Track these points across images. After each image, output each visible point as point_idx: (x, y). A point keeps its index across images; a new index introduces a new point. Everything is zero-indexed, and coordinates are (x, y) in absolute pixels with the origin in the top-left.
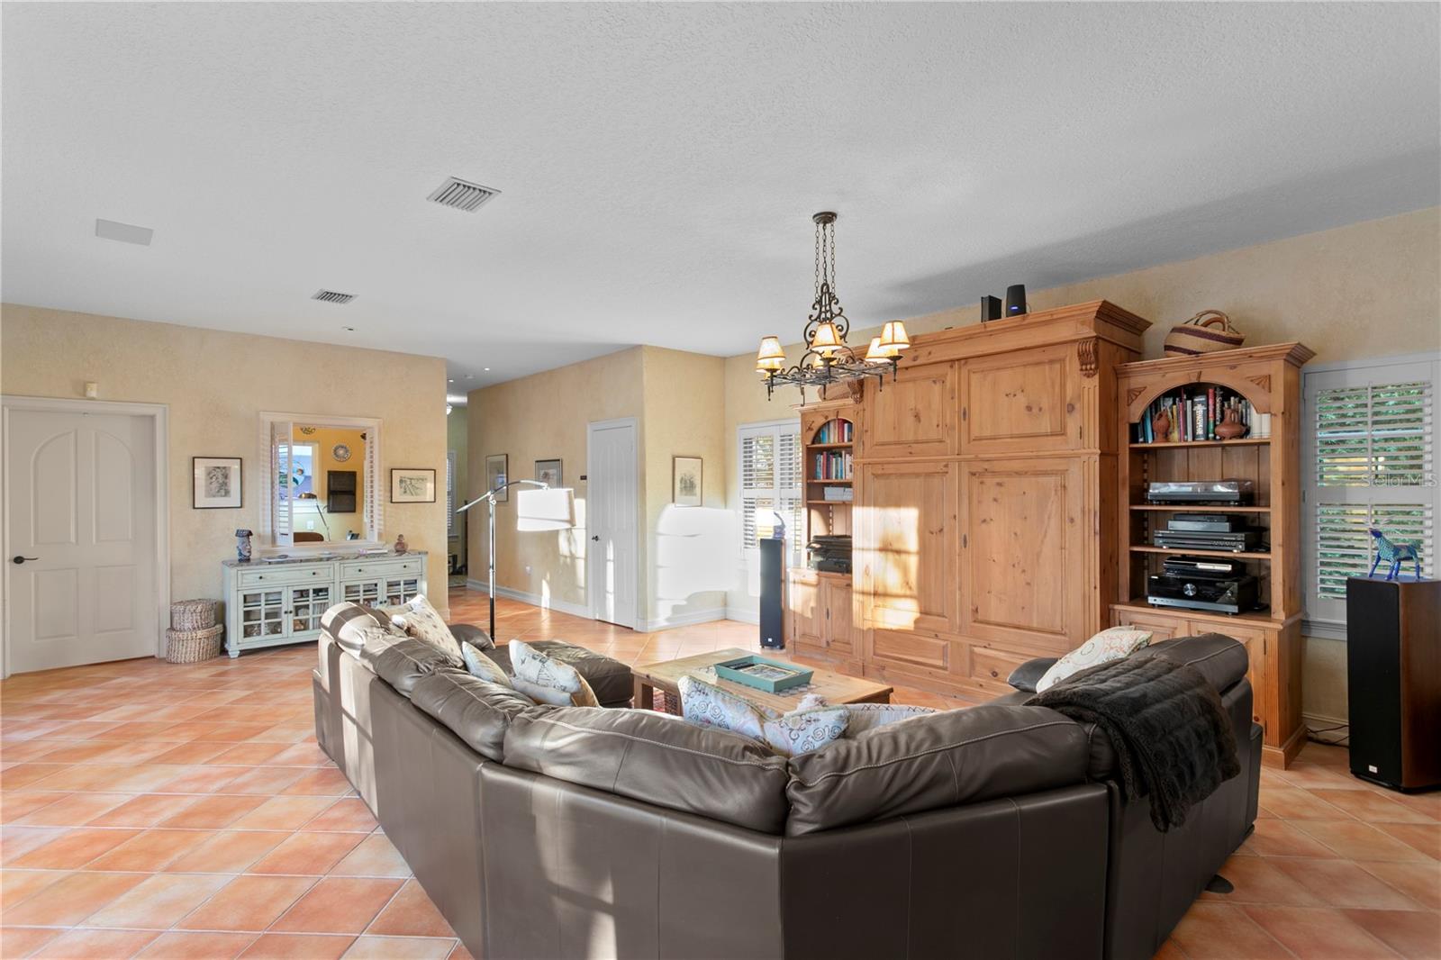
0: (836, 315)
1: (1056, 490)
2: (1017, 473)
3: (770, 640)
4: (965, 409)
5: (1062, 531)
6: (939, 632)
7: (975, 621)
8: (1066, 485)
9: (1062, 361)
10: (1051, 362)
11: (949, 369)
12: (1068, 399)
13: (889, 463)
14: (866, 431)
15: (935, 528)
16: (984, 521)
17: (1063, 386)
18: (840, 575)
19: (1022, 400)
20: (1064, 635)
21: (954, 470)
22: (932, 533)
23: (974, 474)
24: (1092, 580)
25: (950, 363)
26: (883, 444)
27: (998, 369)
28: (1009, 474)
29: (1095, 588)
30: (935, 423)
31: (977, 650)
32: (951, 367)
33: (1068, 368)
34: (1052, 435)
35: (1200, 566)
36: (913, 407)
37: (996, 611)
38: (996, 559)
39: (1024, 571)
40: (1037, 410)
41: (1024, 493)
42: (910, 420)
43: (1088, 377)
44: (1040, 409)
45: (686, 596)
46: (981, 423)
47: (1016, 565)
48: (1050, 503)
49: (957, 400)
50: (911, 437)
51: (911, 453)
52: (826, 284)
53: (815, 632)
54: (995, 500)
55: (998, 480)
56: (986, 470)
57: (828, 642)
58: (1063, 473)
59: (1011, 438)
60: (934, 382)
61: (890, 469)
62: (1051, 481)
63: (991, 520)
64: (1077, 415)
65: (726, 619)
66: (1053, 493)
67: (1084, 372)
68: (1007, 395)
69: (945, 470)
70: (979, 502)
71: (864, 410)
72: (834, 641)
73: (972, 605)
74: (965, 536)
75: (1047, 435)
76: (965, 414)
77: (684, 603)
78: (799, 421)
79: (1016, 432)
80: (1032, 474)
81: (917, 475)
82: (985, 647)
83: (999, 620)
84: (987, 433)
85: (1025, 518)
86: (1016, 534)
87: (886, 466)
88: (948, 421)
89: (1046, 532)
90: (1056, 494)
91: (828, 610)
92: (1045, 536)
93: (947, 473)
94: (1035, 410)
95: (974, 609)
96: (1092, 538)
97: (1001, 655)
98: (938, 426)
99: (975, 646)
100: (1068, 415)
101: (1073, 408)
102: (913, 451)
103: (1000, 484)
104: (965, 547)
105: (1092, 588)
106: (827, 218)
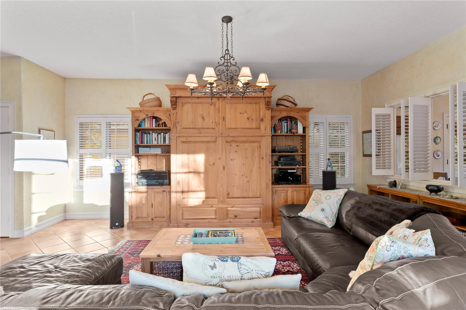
0: (224, 66)
1: (257, 148)
2: (243, 142)
3: (117, 224)
4: (224, 117)
5: (260, 162)
6: (213, 205)
7: (228, 198)
8: (261, 146)
9: (259, 103)
10: (256, 103)
11: (217, 100)
12: (261, 117)
13: (189, 137)
14: (178, 122)
15: (211, 163)
16: (232, 160)
17: (260, 112)
18: (159, 187)
19: (246, 115)
20: (260, 198)
21: (219, 140)
22: (210, 165)
23: (227, 142)
24: (269, 178)
25: (218, 98)
26: (186, 128)
27: (237, 103)
28: (241, 142)
29: (270, 180)
30: (211, 122)
31: (229, 209)
32: (218, 100)
33: (261, 106)
34: (256, 129)
35: (289, 171)
36: (201, 114)
37: (236, 193)
38: (236, 174)
39: (246, 177)
40: (251, 119)
41: (247, 149)
42: (200, 119)
43: (268, 110)
44: (252, 119)
45: (46, 209)
46: (230, 122)
47: (244, 175)
48: (256, 152)
49: (221, 113)
50: (200, 126)
51: (200, 133)
52: (227, 50)
53: (145, 215)
54: (236, 152)
55: (237, 144)
56: (232, 140)
57: (152, 219)
58: (259, 142)
59: (242, 129)
60: (211, 105)
61: (192, 139)
62: (256, 145)
63: (234, 159)
64: (264, 122)
65: (65, 220)
66: (257, 149)
67: (267, 108)
68: (240, 113)
69: (215, 140)
70: (230, 152)
71: (177, 113)
72: (155, 218)
73: (227, 191)
74: (224, 166)
75: (254, 129)
76: (224, 118)
77: (45, 214)
78: (131, 116)
79: (244, 127)
80: (249, 142)
81: (203, 142)
82: (232, 207)
83: (237, 196)
84: (233, 127)
85: (247, 158)
86: (243, 164)
87: (188, 138)
88: (217, 121)
89: (254, 162)
90: (258, 149)
91: (152, 204)
92: (254, 164)
93: (216, 141)
94: (250, 120)
95: (228, 193)
96: (269, 164)
97: (238, 209)
98: (212, 122)
99: (228, 207)
100: (261, 122)
101: (263, 120)
102: (201, 132)
103: (237, 146)
104: (224, 170)
105: (269, 180)
106: (228, 20)
